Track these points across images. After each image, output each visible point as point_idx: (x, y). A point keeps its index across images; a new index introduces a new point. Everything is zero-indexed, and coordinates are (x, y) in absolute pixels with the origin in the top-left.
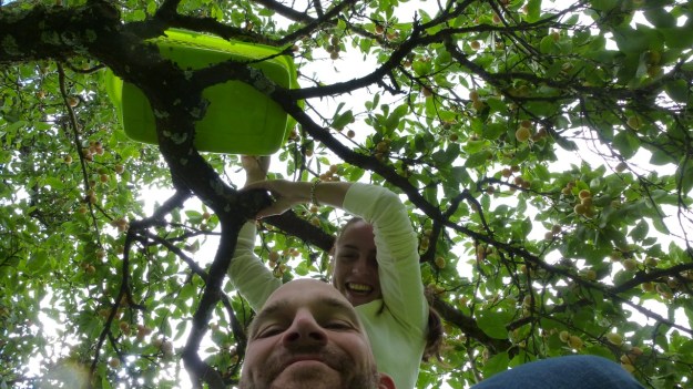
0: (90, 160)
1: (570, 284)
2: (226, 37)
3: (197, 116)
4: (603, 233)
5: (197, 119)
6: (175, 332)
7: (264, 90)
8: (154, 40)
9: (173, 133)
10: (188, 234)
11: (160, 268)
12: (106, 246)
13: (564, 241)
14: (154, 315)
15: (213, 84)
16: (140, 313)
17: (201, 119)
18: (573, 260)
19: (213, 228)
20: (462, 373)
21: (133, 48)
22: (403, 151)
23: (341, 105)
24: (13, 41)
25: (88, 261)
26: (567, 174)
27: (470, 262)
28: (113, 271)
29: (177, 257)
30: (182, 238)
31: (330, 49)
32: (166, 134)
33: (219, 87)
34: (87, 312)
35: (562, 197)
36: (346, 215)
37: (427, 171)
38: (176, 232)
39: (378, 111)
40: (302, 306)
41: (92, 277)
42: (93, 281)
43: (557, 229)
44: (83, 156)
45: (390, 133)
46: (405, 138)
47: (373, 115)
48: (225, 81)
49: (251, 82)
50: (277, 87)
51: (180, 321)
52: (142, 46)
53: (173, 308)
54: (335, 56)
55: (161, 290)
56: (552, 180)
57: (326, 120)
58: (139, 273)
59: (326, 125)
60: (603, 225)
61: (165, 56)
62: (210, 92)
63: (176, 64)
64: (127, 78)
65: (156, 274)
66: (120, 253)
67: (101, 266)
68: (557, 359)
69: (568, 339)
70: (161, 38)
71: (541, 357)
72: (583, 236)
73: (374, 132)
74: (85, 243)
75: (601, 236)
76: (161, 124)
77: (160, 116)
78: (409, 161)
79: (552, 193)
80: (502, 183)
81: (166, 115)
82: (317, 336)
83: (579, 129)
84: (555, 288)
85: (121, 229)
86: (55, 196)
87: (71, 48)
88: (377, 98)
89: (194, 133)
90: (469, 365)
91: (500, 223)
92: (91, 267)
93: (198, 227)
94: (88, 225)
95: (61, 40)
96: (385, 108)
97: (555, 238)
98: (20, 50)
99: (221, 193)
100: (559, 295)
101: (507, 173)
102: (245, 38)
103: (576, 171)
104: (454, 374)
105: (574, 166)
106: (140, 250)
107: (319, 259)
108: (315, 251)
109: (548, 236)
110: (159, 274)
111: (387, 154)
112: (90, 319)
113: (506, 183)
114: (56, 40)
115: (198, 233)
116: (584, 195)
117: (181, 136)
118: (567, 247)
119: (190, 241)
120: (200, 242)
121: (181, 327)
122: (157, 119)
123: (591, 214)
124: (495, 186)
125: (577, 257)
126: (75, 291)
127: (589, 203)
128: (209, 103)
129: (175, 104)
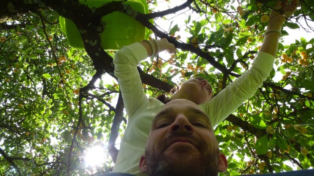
1: (297, 101)
5: (100, 32)
7: (131, 16)
9: (89, 40)
15: (106, 14)
17: (102, 32)
18: (298, 88)
20: (243, 149)
23: (172, 22)
25: (65, 109)
32: (87, 41)
37: (218, 51)
39: (191, 24)
43: (289, 74)
47: (189, 26)
48: (112, 12)
49: (125, 12)
53: (104, 128)
56: (285, 50)
57: (166, 32)
62: (105, 18)
63: (87, 6)
64: (64, 16)
69: (299, 128)
72: (303, 76)
73: (191, 36)
75: (313, 74)
76: (83, 37)
77: (83, 32)
78: (208, 46)
81: (85, 31)
84: (289, 103)
89: (100, 40)
90: (246, 145)
96: (194, 22)
97: (288, 78)
98: (16, 9)
100: (292, 107)
103: (298, 43)
104: (239, 151)
105: (297, 41)
109: (284, 77)
110: (97, 113)
111: (197, 44)
115: (112, 92)
116: (303, 54)
117: (94, 41)
122: (81, 34)
125: (301, 87)
128: (105, 24)
129: (89, 25)
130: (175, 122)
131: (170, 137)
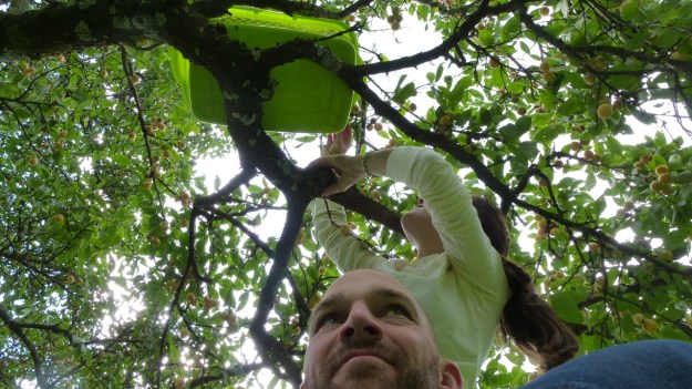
0: (153, 136)
1: (642, 263)
2: (289, 13)
3: (266, 97)
4: (681, 211)
5: (265, 100)
6: (238, 303)
7: (330, 69)
8: (219, 19)
9: (242, 115)
10: (250, 209)
11: (222, 240)
12: (169, 219)
13: (637, 218)
14: (218, 287)
15: (281, 64)
16: (204, 285)
17: (269, 100)
18: (646, 238)
19: (273, 202)
21: (201, 30)
22: (467, 124)
23: (403, 78)
24: (86, 27)
25: (152, 234)
26: (640, 147)
27: (532, 236)
28: (178, 244)
29: (238, 229)
30: (243, 213)
31: (391, 20)
32: (235, 115)
33: (287, 66)
34: (154, 282)
35: (635, 172)
36: (406, 189)
37: (491, 144)
38: (238, 207)
39: (441, 83)
40: (358, 299)
41: (157, 249)
42: (158, 253)
43: (630, 206)
44: (146, 132)
45: (454, 105)
46: (470, 112)
47: (436, 88)
48: (292, 60)
49: (319, 60)
50: (343, 64)
51: (242, 292)
52: (211, 27)
53: (234, 279)
54: (396, 27)
55: (224, 262)
57: (386, 93)
58: (201, 245)
59: (387, 99)
60: (683, 203)
61: (232, 36)
62: (277, 72)
63: (244, 44)
64: (196, 61)
65: (218, 247)
66: (184, 225)
67: (165, 239)
68: (635, 345)
69: (643, 322)
70: (225, 17)
71: (617, 342)
72: (659, 214)
73: (437, 105)
74: (149, 216)
75: (679, 214)
76: (230, 107)
77: (230, 98)
78: (474, 134)
79: (624, 167)
80: (571, 157)
81: (235, 97)
82: (373, 330)
83: (659, 101)
84: (626, 267)
85: (184, 203)
86: (116, 167)
87: (141, 32)
88: (440, 70)
89: (262, 113)
91: (564, 196)
92: (156, 238)
93: (259, 202)
94: (152, 199)
95: (132, 24)
96: (448, 80)
97: (627, 215)
98: (93, 35)
99: (288, 172)
100: (631, 274)
101: (577, 147)
102: (308, 12)
103: (650, 144)
105: (647, 138)
106: (202, 223)
107: (379, 234)
108: (374, 225)
109: (619, 212)
110: (221, 246)
111: (450, 128)
112: (157, 289)
113: (575, 157)
114: (126, 25)
115: (260, 207)
116: (662, 170)
117: (250, 117)
118: (640, 225)
119: (251, 215)
120: (262, 216)
121: (244, 298)
122: (227, 102)
123: (668, 191)
124: (564, 160)
125: (652, 236)
126: (138, 258)
127: (667, 179)
128: (277, 83)
129: (244, 85)
130: (348, 323)
131: (341, 351)
